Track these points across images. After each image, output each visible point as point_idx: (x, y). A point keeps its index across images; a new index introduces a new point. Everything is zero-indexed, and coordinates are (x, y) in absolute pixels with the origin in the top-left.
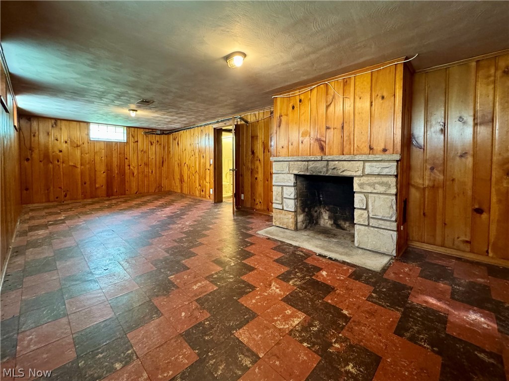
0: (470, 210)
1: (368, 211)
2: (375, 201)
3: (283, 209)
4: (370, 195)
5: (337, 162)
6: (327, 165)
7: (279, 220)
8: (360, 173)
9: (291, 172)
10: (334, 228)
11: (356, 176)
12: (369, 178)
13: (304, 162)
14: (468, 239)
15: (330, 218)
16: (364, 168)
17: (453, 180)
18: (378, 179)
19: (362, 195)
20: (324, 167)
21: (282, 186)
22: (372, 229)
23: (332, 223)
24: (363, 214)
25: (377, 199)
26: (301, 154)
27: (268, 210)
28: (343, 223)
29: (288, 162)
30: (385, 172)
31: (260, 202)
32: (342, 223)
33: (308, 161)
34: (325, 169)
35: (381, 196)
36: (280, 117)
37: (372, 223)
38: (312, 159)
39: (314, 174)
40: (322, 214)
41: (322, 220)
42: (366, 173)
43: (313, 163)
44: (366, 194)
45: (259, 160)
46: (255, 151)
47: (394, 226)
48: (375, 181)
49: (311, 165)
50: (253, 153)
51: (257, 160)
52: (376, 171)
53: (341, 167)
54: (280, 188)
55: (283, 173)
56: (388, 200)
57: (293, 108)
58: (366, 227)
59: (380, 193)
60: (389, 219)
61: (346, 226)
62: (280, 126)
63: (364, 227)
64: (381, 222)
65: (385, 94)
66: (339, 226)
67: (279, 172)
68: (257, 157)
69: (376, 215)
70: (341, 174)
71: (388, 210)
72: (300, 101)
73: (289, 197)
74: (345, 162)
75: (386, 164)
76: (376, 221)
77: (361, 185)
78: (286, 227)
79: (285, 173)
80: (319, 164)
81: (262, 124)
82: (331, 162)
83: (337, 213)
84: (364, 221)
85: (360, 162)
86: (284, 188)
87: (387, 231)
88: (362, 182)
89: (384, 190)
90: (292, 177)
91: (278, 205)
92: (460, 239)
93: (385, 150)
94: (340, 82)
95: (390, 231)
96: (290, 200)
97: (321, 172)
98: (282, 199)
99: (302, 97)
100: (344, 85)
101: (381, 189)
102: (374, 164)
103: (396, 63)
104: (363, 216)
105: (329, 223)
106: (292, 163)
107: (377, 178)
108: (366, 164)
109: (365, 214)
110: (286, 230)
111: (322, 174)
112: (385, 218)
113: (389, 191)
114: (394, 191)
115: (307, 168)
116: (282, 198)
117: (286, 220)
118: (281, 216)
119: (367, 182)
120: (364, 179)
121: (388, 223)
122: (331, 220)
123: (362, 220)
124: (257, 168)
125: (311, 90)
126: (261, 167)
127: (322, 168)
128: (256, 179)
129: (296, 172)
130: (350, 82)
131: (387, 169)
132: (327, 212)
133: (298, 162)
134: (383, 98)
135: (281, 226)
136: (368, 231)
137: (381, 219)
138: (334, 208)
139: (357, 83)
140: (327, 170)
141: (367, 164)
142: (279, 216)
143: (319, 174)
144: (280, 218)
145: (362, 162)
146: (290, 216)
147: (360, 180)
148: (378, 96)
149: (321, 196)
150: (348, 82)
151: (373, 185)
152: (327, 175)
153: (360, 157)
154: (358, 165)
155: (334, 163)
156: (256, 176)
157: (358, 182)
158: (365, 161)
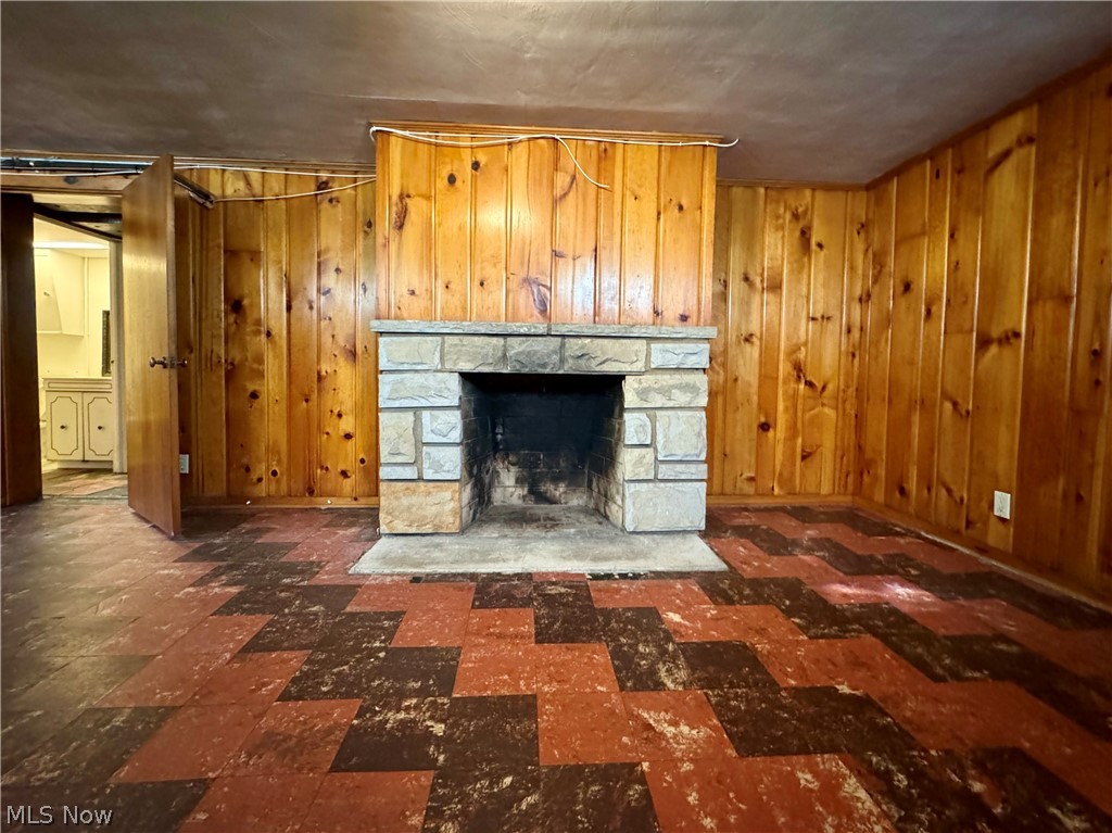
0: (755, 427)
1: (656, 449)
2: (670, 424)
3: (420, 479)
4: (659, 413)
5: (588, 341)
6: (563, 346)
7: (406, 515)
8: (640, 366)
9: (448, 367)
10: (531, 504)
11: (631, 374)
12: (659, 377)
13: (495, 340)
14: (753, 475)
15: (519, 481)
16: (648, 355)
17: (736, 380)
18: (677, 378)
19: (643, 416)
20: (555, 352)
21: (416, 410)
22: (662, 485)
23: (525, 492)
24: (644, 457)
25: (674, 421)
26: (478, 316)
27: (311, 492)
28: (552, 487)
29: (439, 338)
30: (691, 362)
31: (274, 473)
32: (548, 488)
33: (505, 336)
34: (555, 358)
35: (680, 413)
36: (401, 197)
37: (665, 471)
38: (522, 331)
39: (525, 370)
40: (499, 476)
41: (499, 490)
42: (653, 366)
43: (524, 342)
44: (651, 412)
45: (269, 334)
46: (246, 302)
47: (702, 471)
48: (671, 382)
49: (517, 346)
50: (236, 306)
51: (258, 333)
52: (674, 362)
53: (599, 353)
54: (410, 416)
55: (416, 371)
56: (694, 421)
57: (452, 179)
58: (651, 485)
59: (681, 408)
60: (695, 458)
61: (557, 493)
62: (401, 227)
63: (645, 485)
64: (680, 467)
65: (684, 203)
66: (542, 498)
67: (406, 367)
68: (258, 322)
69: (672, 455)
70: (598, 369)
71: (694, 440)
72: (476, 166)
73: (445, 440)
74: (606, 341)
75: (690, 347)
76: (671, 466)
77: (643, 393)
78: (430, 531)
79: (426, 371)
80: (539, 346)
81: (278, 213)
82: (571, 340)
83: (537, 467)
84: (647, 472)
85: (639, 341)
86: (426, 415)
87: (690, 484)
88: (645, 385)
89: (688, 399)
90: (454, 383)
91: (399, 469)
92: (744, 476)
93: (684, 318)
94: (591, 147)
95: (695, 483)
96: (447, 449)
97: (544, 365)
98: (418, 452)
99: (482, 158)
100: (600, 159)
101: (681, 398)
102: (669, 346)
103: (707, 143)
104: (645, 461)
105: (516, 493)
106: (455, 340)
107: (673, 376)
108: (652, 345)
109: (648, 457)
110: (437, 540)
111: (547, 371)
112: (688, 459)
113: (696, 401)
114: (703, 401)
115: (505, 355)
116: (419, 444)
117: (431, 511)
118: (414, 500)
119: (656, 386)
120: (648, 380)
121: (693, 468)
122: (523, 487)
123: (642, 469)
124: (260, 360)
125: (510, 144)
126: (277, 356)
127: (549, 356)
128: (254, 395)
129: (468, 367)
130: (614, 153)
131: (693, 358)
132: (513, 469)
133: (476, 338)
134: (681, 208)
135: (413, 530)
136: (655, 493)
137: (681, 462)
138: (531, 455)
139: (629, 162)
140: (562, 361)
141: (655, 346)
142: (405, 501)
143: (541, 371)
144: (409, 508)
145: (645, 341)
146: (448, 495)
147: (640, 382)
148: (673, 203)
149: (499, 430)
150: (610, 151)
151: (665, 391)
152: (561, 372)
153: (644, 330)
154: (636, 348)
155: (580, 341)
156: (251, 387)
157: (636, 386)
158: (650, 339)
